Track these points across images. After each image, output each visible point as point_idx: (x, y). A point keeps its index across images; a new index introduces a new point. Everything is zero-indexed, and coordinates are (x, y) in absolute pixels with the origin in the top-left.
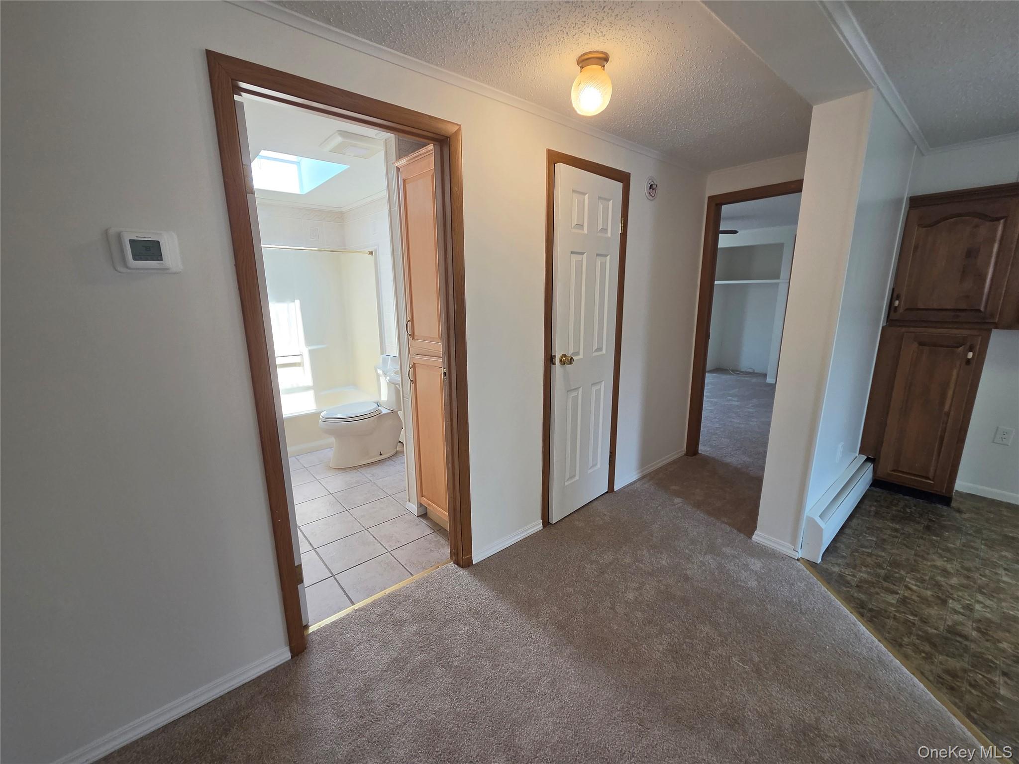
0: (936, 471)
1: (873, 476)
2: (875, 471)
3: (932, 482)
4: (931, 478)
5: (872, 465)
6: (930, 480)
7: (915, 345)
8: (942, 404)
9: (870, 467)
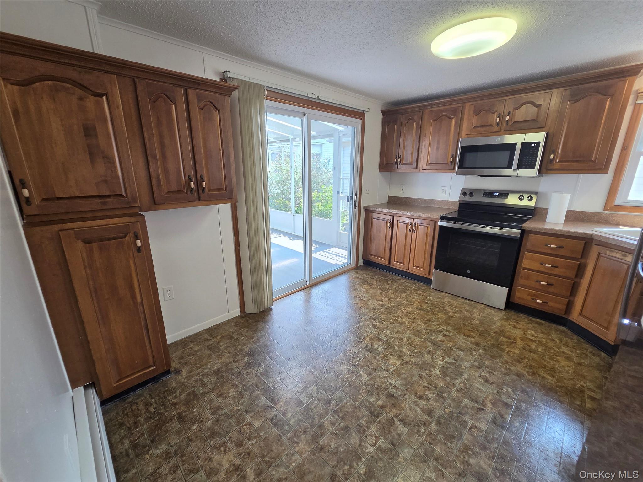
0: (153, 358)
1: (100, 399)
2: (99, 394)
3: (155, 367)
4: (152, 364)
5: (94, 390)
6: (152, 366)
7: (80, 244)
8: (134, 297)
9: (92, 393)
